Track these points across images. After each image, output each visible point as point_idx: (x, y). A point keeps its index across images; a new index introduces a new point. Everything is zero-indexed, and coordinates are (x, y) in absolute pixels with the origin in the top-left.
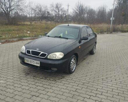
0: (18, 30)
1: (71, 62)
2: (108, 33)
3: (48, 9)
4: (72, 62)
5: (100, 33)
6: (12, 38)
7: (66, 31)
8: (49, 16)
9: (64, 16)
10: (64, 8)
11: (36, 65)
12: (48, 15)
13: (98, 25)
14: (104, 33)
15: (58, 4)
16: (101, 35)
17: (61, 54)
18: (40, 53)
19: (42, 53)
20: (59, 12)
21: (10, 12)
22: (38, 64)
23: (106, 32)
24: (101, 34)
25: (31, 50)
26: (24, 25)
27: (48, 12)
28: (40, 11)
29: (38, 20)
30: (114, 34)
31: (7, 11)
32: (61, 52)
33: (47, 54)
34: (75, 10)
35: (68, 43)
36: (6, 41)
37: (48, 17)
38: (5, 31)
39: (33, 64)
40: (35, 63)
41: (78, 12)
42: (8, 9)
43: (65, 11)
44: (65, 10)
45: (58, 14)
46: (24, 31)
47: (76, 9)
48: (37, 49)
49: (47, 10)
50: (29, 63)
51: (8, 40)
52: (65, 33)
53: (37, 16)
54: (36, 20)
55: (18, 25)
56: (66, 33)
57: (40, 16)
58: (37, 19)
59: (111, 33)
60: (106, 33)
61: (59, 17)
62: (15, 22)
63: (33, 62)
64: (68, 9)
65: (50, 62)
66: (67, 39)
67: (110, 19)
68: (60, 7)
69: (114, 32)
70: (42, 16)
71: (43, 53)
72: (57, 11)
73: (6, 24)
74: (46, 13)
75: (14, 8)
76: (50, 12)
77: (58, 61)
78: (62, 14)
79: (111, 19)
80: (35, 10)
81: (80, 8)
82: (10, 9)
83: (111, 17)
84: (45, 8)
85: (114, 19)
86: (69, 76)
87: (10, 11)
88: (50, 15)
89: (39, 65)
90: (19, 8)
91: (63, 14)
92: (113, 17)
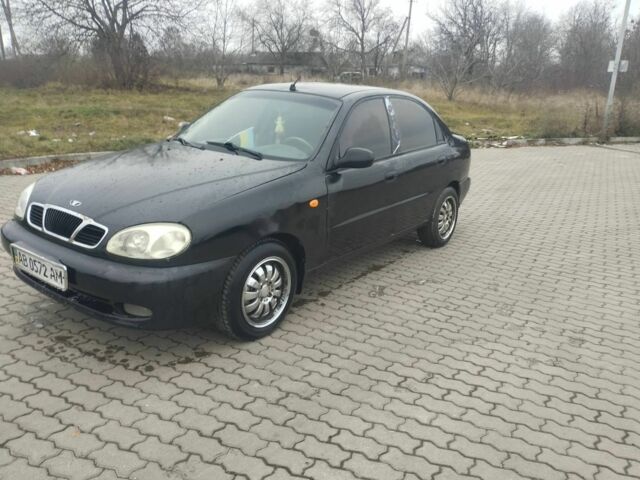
0: (137, 113)
1: (251, 281)
2: (584, 143)
3: (314, 15)
4: (256, 276)
5: (542, 141)
6: (87, 151)
7: (280, 119)
8: (318, 50)
9: (390, 50)
10: (389, 10)
11: (54, 282)
12: (314, 47)
13: (550, 99)
14: (566, 140)
16: (548, 148)
17: (179, 235)
18: (80, 221)
19: (87, 221)
20: (364, 29)
21: (122, 28)
22: (60, 280)
23: (574, 135)
24: (546, 145)
25: (46, 207)
26: (187, 90)
27: (314, 32)
28: (278, 24)
29: (265, 68)
30: (619, 146)
31: (113, 20)
32: (180, 223)
33: (106, 229)
34: (444, 20)
35: (247, 178)
36: (56, 161)
37: (314, 54)
38: (75, 116)
39: (42, 277)
40: (48, 273)
41: (454, 30)
42: (115, 14)
43: (396, 27)
44: (396, 20)
45: (361, 39)
46: (165, 117)
47: (448, 16)
48: (75, 203)
49: (309, 23)
50: (29, 270)
51: (62, 156)
52: (275, 125)
53: (261, 48)
54: (254, 67)
55: (157, 89)
56: (279, 127)
57: (274, 49)
58: (262, 64)
59: (604, 140)
60: (579, 140)
61: (362, 54)
62: (146, 76)
63: (43, 270)
64: (409, 18)
66: (258, 157)
67: (607, 67)
68: (371, 6)
69: (619, 139)
70: (284, 49)
71: (93, 223)
72: (357, 25)
73: (107, 86)
74: (306, 34)
75: (142, 10)
76: (324, 31)
77: (158, 270)
78: (381, 40)
79: (612, 67)
80: (254, 23)
81: (465, 9)
82: (124, 16)
83: (614, 59)
84: (301, 13)
85: (624, 70)
86: (231, 351)
87: (126, 21)
88: (321, 44)
89: (63, 285)
90: (167, 11)
91: (386, 41)
92: (622, 58)
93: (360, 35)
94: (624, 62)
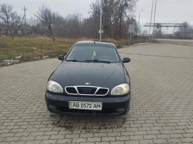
7: (94, 51)
10: (16, 12)
11: (95, 109)
15: (4, 5)
17: (127, 86)
18: (96, 88)
20: (8, 18)
22: (98, 107)
25: (76, 87)
33: (108, 89)
39: (88, 108)
40: (92, 106)
43: (19, 18)
44: (19, 15)
45: (7, 21)
48: (87, 84)
50: (80, 108)
61: (8, 26)
63: (89, 106)
65: (117, 100)
66: (109, 63)
67: (98, 32)
68: (9, 11)
71: (101, 88)
72: (5, 17)
78: (15, 22)
79: (100, 32)
85: (103, 32)
89: (100, 109)
92: (102, 30)
93: (6, 20)
94: (102, 31)
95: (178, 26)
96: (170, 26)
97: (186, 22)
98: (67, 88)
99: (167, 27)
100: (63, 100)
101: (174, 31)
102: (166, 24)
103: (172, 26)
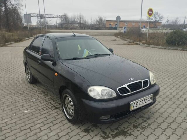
39: (144, 104)
48: (132, 79)
50: (139, 106)
95: (60, 18)
96: (52, 17)
97: (65, 14)
98: (118, 89)
99: (50, 18)
100: (123, 104)
101: (56, 22)
102: (48, 15)
103: (54, 18)
